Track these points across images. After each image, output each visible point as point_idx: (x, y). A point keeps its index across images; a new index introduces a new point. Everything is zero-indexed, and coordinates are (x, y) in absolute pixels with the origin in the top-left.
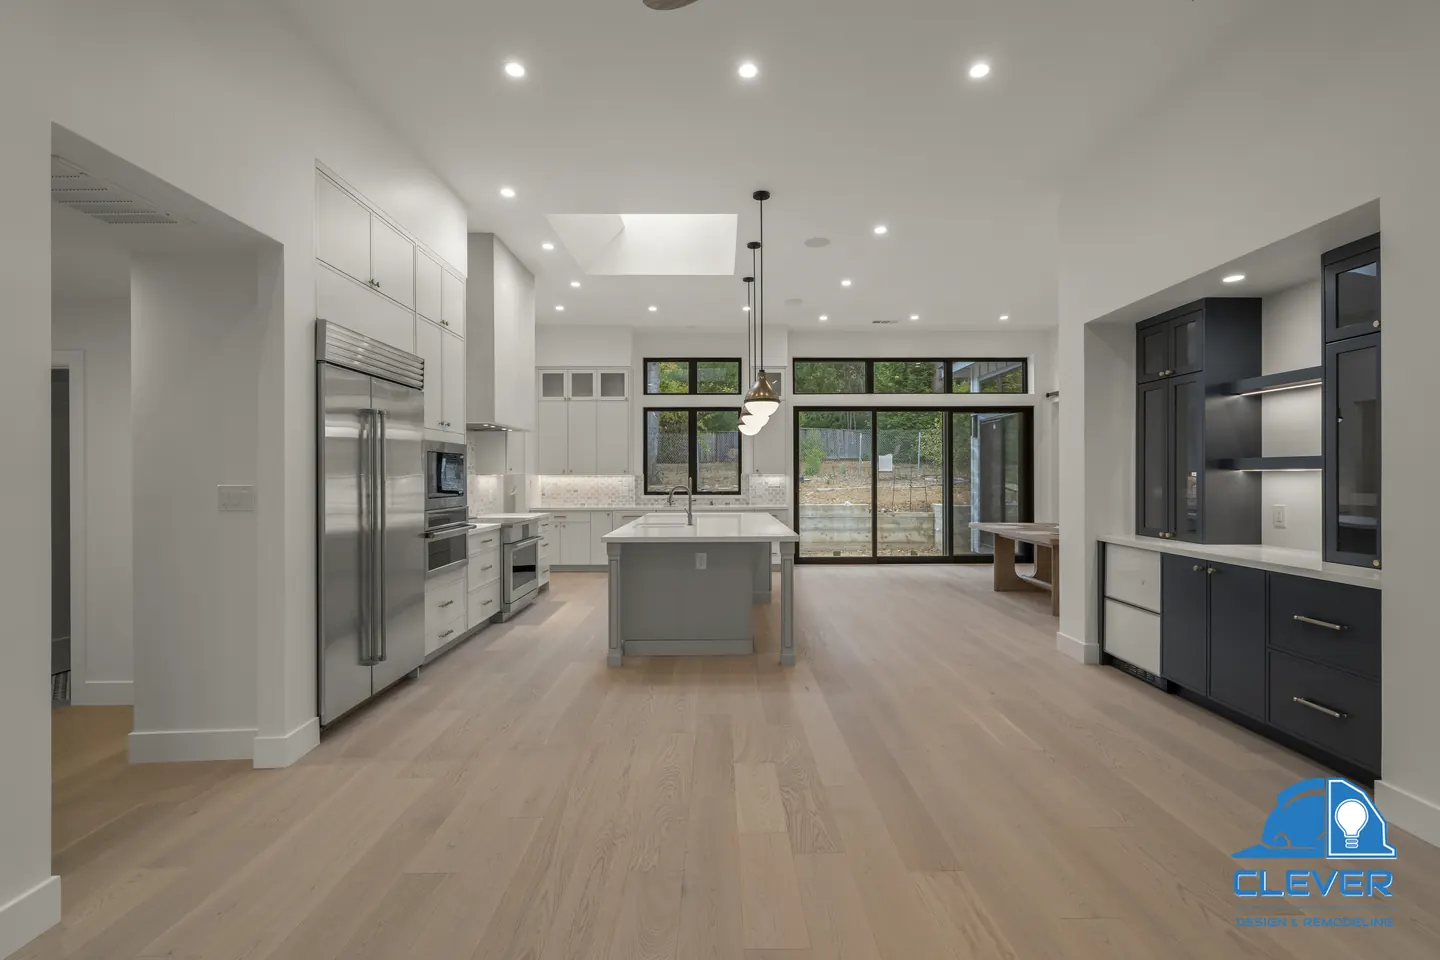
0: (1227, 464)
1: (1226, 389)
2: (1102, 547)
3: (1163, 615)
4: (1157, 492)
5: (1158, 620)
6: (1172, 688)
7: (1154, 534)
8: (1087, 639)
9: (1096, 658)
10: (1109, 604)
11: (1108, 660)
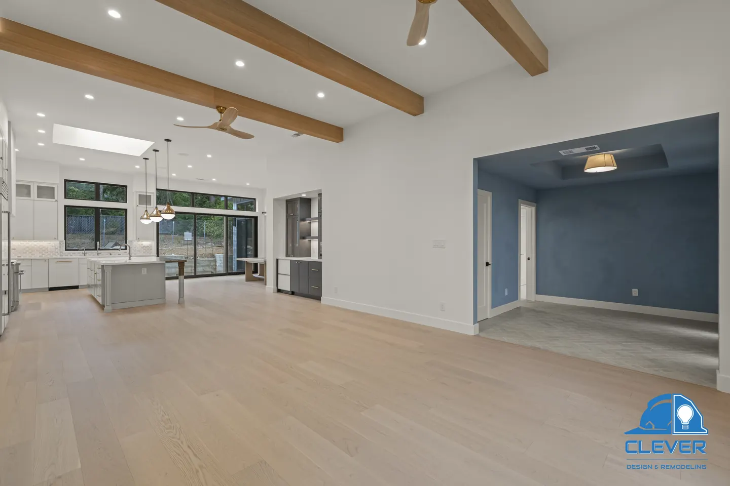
0: (304, 238)
1: (304, 220)
2: (277, 260)
3: (290, 275)
4: (290, 245)
5: (289, 277)
6: (293, 293)
7: (289, 256)
8: (274, 286)
9: (276, 291)
10: (279, 275)
11: (279, 291)
